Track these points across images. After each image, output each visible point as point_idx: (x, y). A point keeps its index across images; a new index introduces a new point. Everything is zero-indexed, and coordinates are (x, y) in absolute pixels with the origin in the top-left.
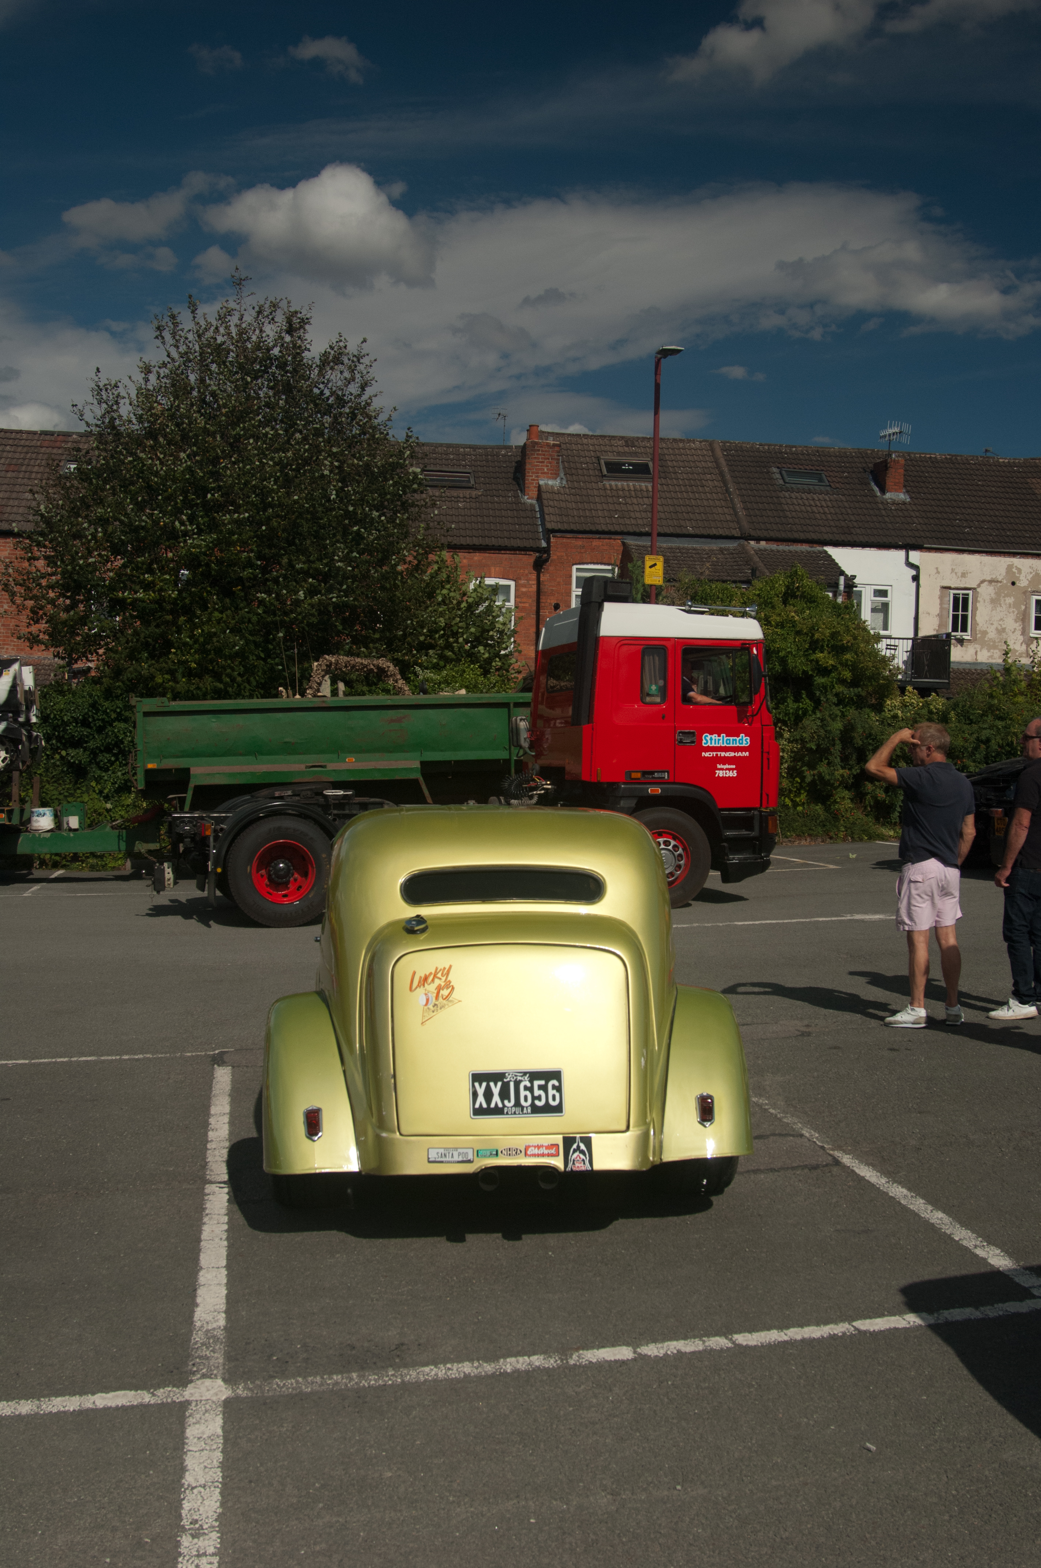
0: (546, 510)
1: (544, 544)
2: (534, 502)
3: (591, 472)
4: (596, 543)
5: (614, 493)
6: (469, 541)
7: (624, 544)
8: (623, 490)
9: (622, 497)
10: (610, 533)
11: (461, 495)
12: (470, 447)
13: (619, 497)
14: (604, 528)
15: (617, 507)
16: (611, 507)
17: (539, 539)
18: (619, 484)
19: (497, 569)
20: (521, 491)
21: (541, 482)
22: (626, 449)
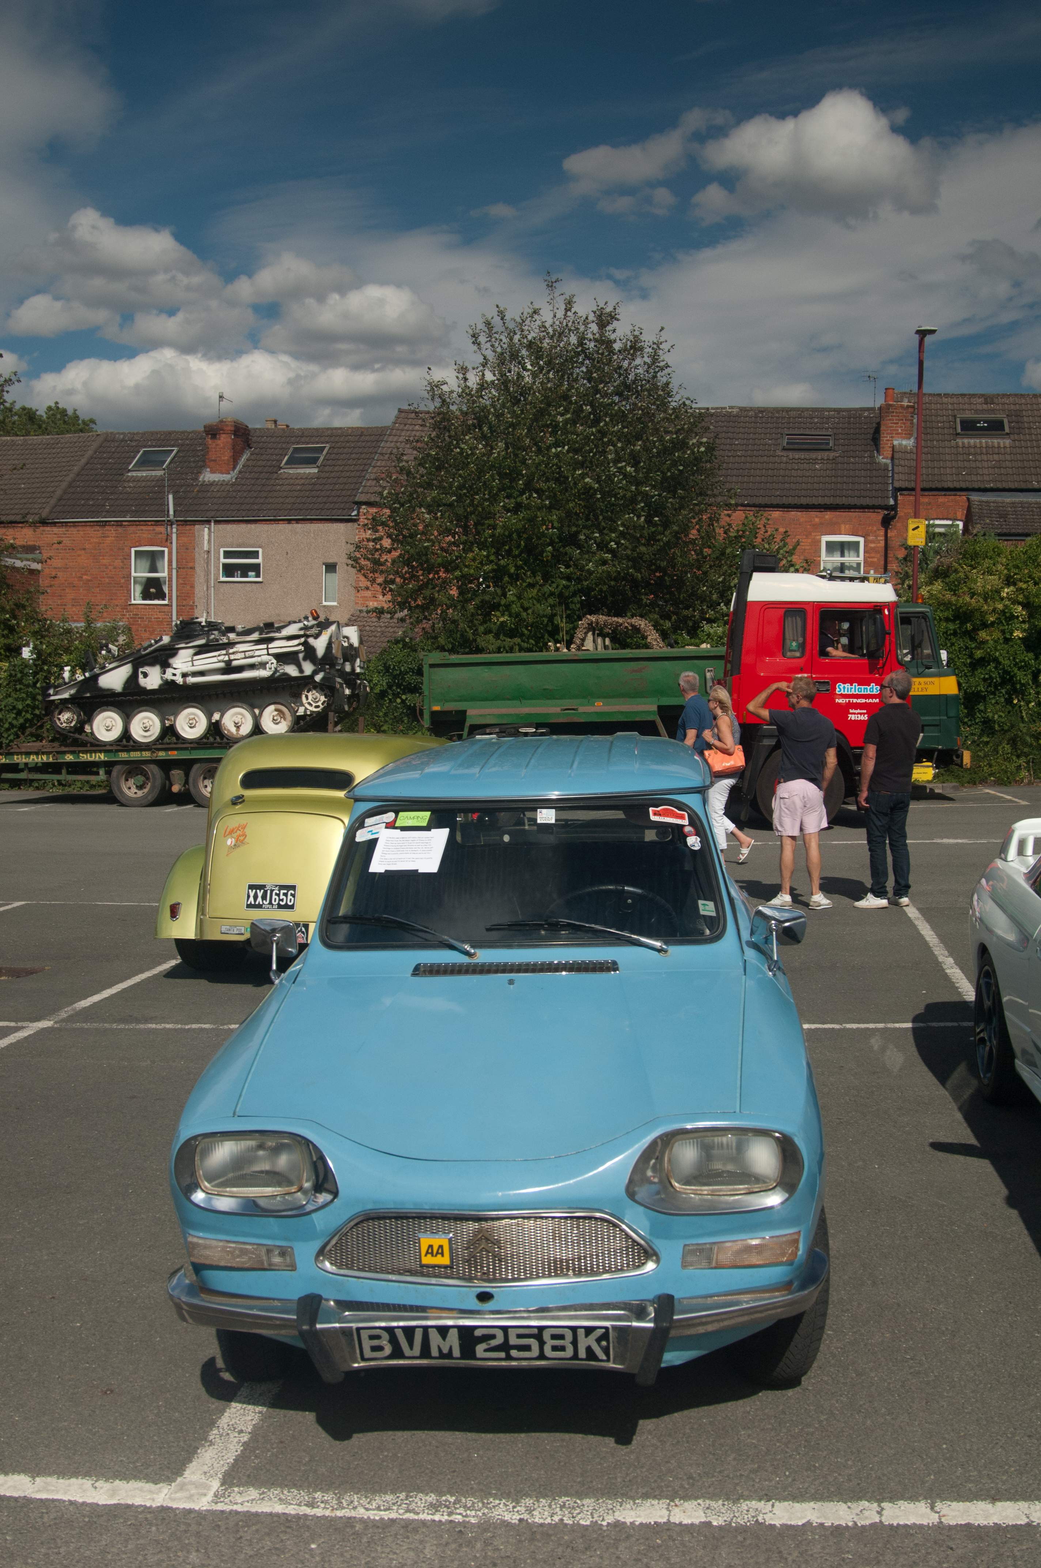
0: (896, 469)
1: (892, 502)
2: (889, 461)
3: (946, 431)
4: (941, 499)
5: (966, 451)
6: (820, 501)
7: (968, 499)
8: (975, 447)
9: (972, 454)
10: (955, 490)
11: (819, 457)
12: (835, 410)
13: (969, 454)
14: (950, 485)
15: (966, 464)
16: (960, 464)
17: (888, 498)
18: (972, 441)
19: (847, 526)
20: (878, 451)
21: (896, 443)
22: (985, 406)
